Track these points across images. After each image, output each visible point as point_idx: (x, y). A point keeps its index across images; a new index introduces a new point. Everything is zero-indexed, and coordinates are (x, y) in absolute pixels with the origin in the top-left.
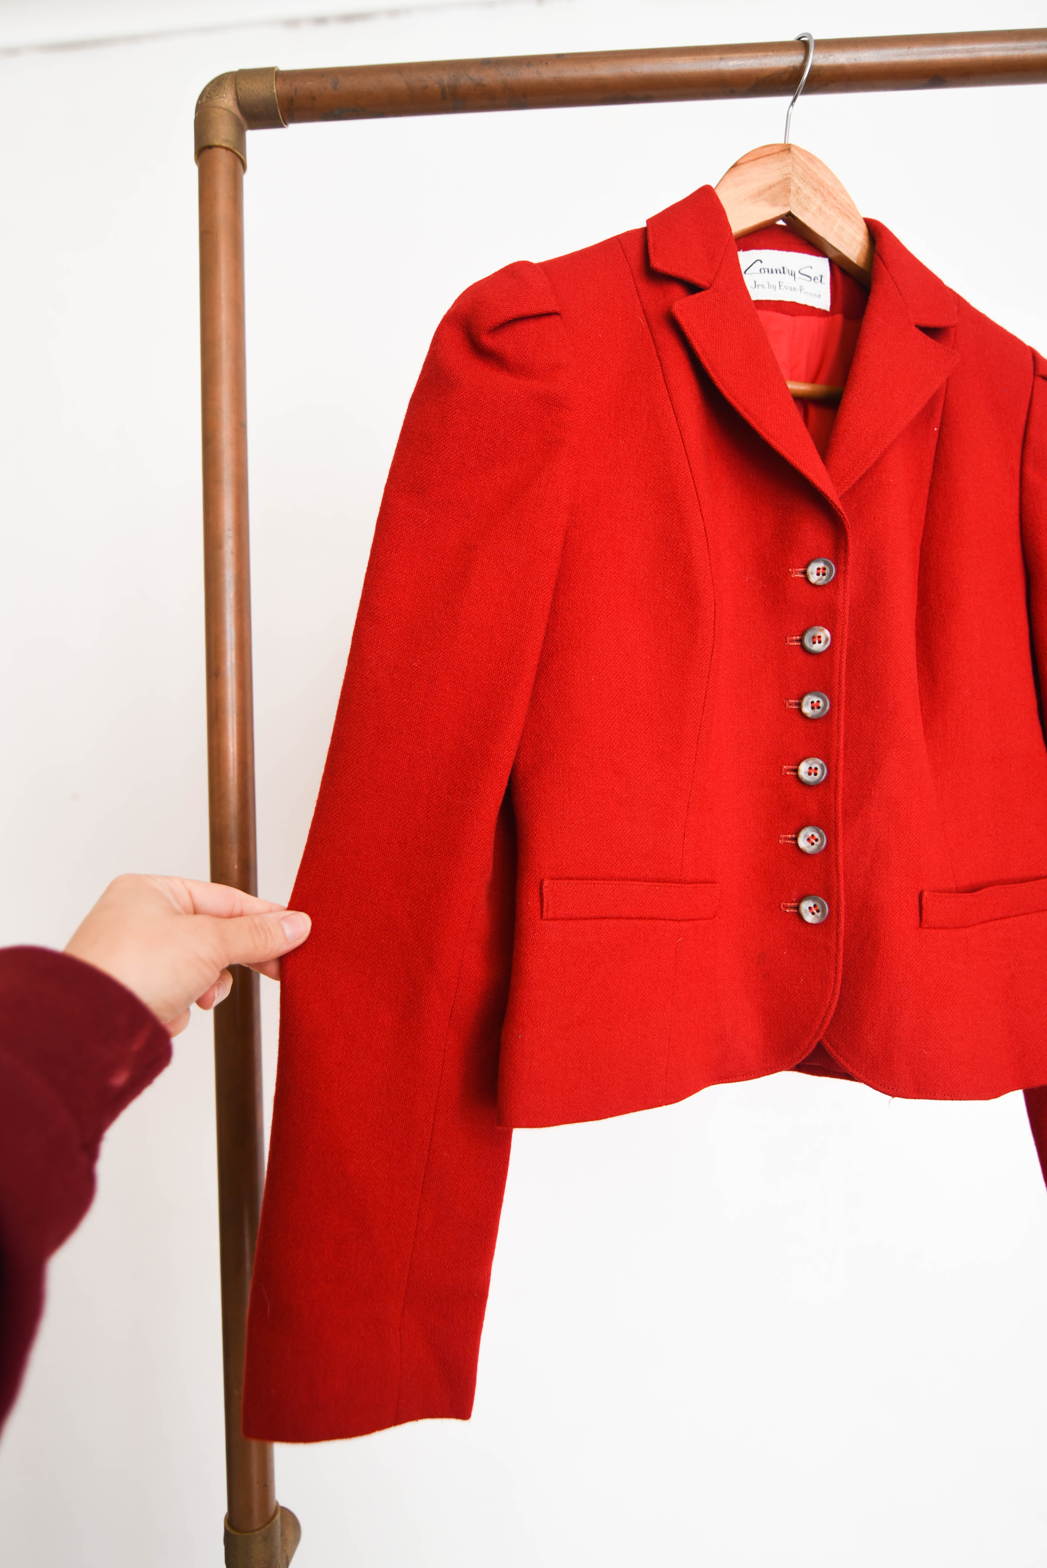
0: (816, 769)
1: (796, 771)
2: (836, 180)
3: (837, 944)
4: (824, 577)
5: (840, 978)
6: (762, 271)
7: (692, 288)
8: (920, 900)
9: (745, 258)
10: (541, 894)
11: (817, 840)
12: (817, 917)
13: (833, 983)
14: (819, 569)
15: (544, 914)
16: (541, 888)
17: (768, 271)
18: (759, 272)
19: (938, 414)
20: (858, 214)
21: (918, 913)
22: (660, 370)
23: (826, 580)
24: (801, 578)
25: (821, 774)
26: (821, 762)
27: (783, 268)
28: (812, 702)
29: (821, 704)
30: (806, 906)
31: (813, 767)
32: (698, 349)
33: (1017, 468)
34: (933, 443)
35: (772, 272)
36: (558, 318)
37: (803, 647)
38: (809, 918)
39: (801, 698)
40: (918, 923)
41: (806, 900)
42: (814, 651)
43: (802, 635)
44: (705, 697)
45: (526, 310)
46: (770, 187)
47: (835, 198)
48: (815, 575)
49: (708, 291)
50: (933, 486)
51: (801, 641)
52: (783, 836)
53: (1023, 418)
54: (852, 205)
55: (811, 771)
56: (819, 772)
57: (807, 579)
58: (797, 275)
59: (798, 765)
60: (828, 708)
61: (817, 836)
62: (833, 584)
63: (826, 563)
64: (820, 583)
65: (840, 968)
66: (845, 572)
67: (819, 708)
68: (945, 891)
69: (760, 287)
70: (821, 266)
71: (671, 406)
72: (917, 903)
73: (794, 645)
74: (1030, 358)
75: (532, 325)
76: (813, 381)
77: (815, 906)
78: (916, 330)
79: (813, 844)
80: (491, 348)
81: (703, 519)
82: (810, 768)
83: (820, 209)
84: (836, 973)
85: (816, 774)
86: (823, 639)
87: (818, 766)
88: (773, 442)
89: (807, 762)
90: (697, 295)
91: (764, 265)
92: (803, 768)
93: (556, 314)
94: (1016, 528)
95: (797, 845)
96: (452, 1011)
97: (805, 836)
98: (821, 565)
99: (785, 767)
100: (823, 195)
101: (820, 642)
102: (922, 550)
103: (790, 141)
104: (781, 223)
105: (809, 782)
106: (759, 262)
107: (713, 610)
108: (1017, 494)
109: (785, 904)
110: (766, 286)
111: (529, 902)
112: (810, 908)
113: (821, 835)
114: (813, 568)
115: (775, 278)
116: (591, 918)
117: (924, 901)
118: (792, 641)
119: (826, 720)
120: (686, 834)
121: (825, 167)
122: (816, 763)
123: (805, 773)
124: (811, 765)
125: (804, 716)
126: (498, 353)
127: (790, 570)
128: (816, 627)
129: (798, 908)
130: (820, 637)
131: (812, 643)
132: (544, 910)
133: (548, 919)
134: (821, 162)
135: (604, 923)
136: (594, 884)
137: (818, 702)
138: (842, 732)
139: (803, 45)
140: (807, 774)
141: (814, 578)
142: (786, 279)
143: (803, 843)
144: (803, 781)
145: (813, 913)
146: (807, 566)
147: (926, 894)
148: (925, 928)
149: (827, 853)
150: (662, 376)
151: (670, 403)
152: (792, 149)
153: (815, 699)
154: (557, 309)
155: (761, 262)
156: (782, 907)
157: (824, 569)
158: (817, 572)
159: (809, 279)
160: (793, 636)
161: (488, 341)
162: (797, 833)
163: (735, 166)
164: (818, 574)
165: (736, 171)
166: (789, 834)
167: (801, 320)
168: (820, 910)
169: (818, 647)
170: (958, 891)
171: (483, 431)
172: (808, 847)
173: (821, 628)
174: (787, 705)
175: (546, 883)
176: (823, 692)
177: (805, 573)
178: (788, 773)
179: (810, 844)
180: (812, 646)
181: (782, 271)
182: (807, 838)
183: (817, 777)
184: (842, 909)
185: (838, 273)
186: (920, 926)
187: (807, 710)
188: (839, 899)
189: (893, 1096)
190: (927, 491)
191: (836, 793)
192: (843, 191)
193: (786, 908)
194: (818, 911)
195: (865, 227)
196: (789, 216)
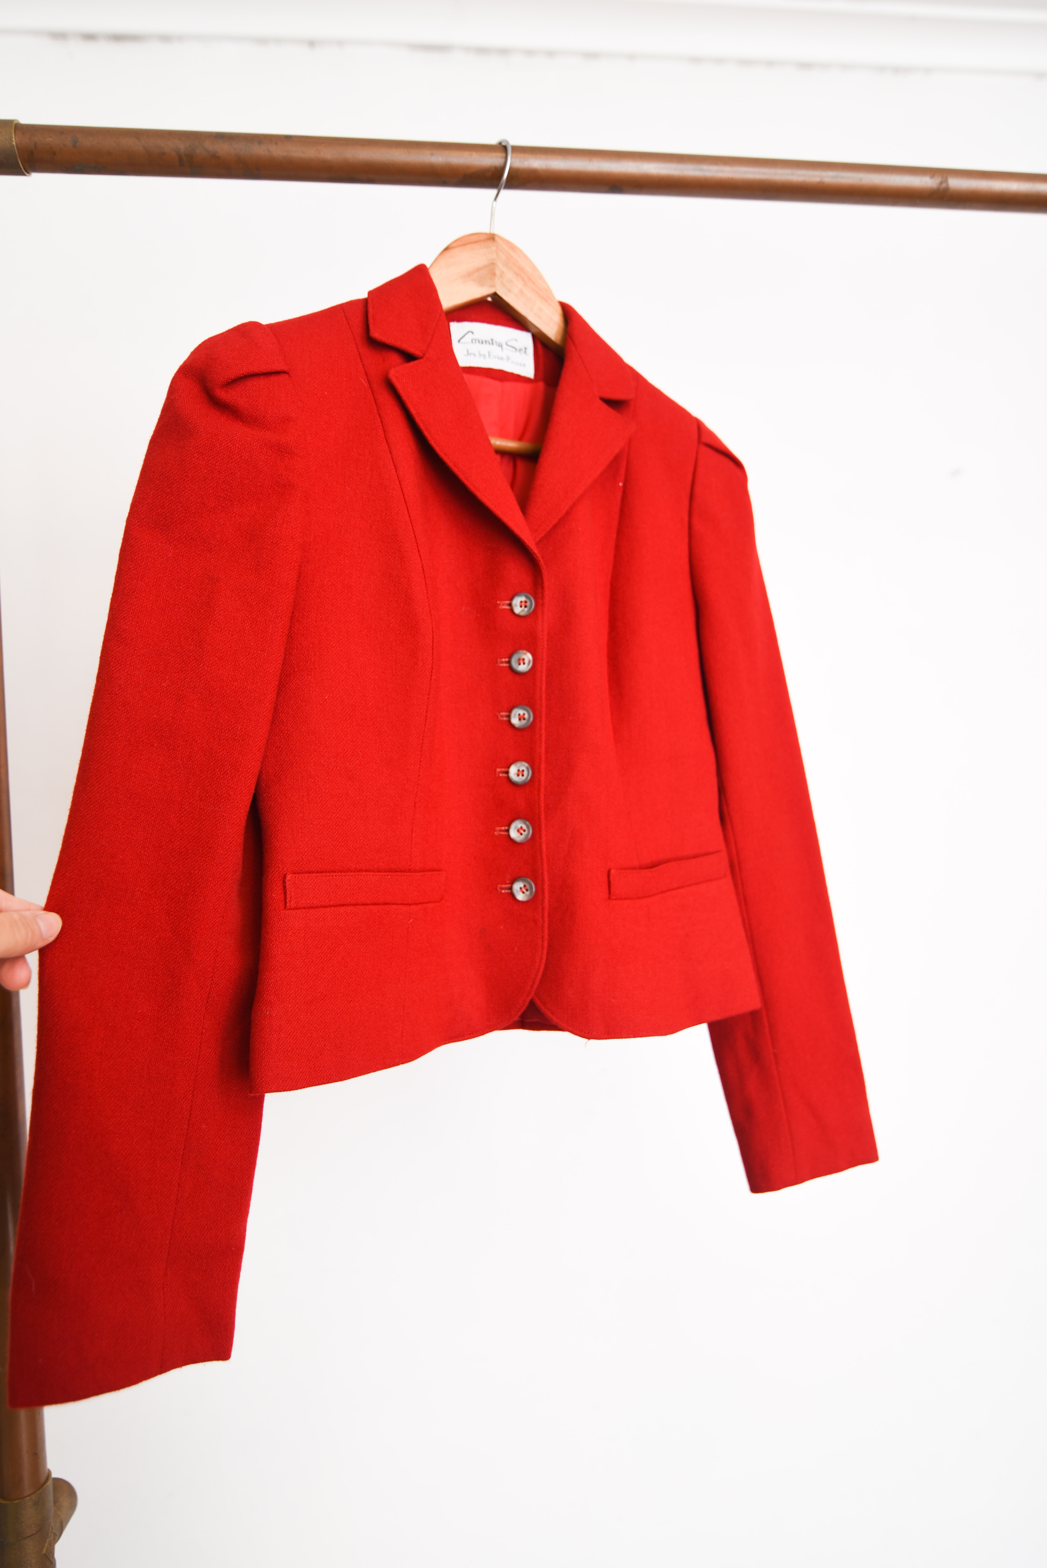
0: (523, 771)
1: (507, 773)
2: (534, 268)
3: (543, 917)
4: (526, 609)
5: (546, 945)
6: (474, 341)
7: (409, 357)
8: (609, 877)
9: (457, 329)
10: (284, 887)
11: (524, 831)
12: (526, 895)
13: (540, 950)
14: (521, 602)
15: (288, 905)
16: (284, 882)
17: (479, 342)
18: (470, 341)
19: (623, 471)
20: (554, 298)
21: (607, 887)
22: (381, 427)
23: (528, 611)
24: (507, 609)
25: (527, 776)
26: (526, 765)
27: (492, 340)
28: (519, 715)
29: (526, 716)
30: (517, 886)
31: (521, 770)
32: (413, 411)
33: (686, 518)
34: (619, 495)
35: (482, 343)
36: (287, 376)
37: (511, 668)
38: (520, 897)
39: (510, 711)
40: (607, 896)
41: (517, 881)
42: (519, 671)
43: (510, 657)
44: (427, 712)
45: (255, 369)
46: (478, 270)
47: (534, 283)
48: (519, 607)
49: (421, 360)
50: (619, 532)
51: (509, 662)
52: (498, 828)
53: (690, 477)
54: (548, 291)
55: (520, 773)
56: (525, 773)
57: (512, 610)
58: (504, 346)
59: (509, 767)
60: (531, 719)
61: (524, 827)
62: (533, 615)
63: (527, 597)
64: (523, 614)
65: (546, 937)
66: (543, 605)
67: (524, 719)
68: (630, 868)
69: (472, 355)
70: (525, 340)
71: (391, 459)
72: (606, 880)
73: (503, 667)
74: (695, 427)
75: (262, 382)
76: (520, 439)
77: (525, 886)
78: (600, 402)
79: (521, 834)
80: (225, 401)
81: (421, 559)
82: (519, 770)
83: (521, 292)
84: (543, 941)
85: (523, 775)
86: (526, 661)
87: (525, 769)
88: (479, 494)
89: (516, 765)
90: (412, 363)
91: (475, 336)
92: (513, 770)
93: (284, 372)
94: (686, 568)
95: (509, 835)
97: (516, 828)
98: (523, 599)
99: (498, 770)
100: (523, 280)
101: (524, 664)
102: (612, 585)
103: (495, 231)
104: (489, 299)
105: (517, 782)
106: (470, 334)
107: (431, 637)
108: (686, 540)
109: (500, 885)
110: (477, 354)
111: (274, 895)
112: (521, 888)
113: (528, 827)
114: (517, 601)
115: (485, 348)
116: (330, 906)
117: (612, 877)
118: (502, 662)
119: (531, 728)
120: (414, 830)
121: (525, 256)
122: (523, 766)
123: (515, 774)
124: (519, 767)
125: (512, 726)
126: (232, 405)
127: (498, 602)
128: (521, 651)
129: (511, 888)
130: (524, 659)
131: (518, 664)
132: (287, 901)
133: (290, 909)
134: (521, 251)
135: (342, 910)
136: (332, 876)
137: (524, 714)
138: (543, 739)
139: (503, 148)
140: (516, 775)
141: (518, 610)
142: (495, 349)
143: (514, 834)
144: (513, 780)
145: (523, 893)
146: (512, 599)
147: (613, 871)
148: (613, 899)
149: (533, 841)
150: (383, 432)
151: (390, 456)
152: (496, 238)
153: (521, 712)
154: (286, 369)
155: (472, 333)
156: (498, 888)
157: (526, 602)
158: (519, 605)
159: (514, 350)
160: (502, 658)
161: (222, 394)
162: (509, 825)
163: (447, 249)
164: (521, 606)
165: (447, 254)
166: (502, 826)
167: (508, 386)
168: (529, 889)
169: (523, 668)
170: (642, 868)
172: (518, 837)
173: (525, 652)
174: (499, 717)
175: (288, 877)
176: (527, 705)
177: (510, 605)
178: (501, 775)
179: (519, 834)
180: (518, 667)
181: (491, 342)
182: (516, 829)
183: (524, 778)
184: (546, 887)
185: (539, 347)
186: (609, 898)
187: (515, 721)
188: (543, 880)
189: (589, 1038)
190: (614, 536)
191: (539, 790)
192: (541, 277)
193: (502, 889)
194: (527, 890)
195: (559, 309)
196: (495, 295)
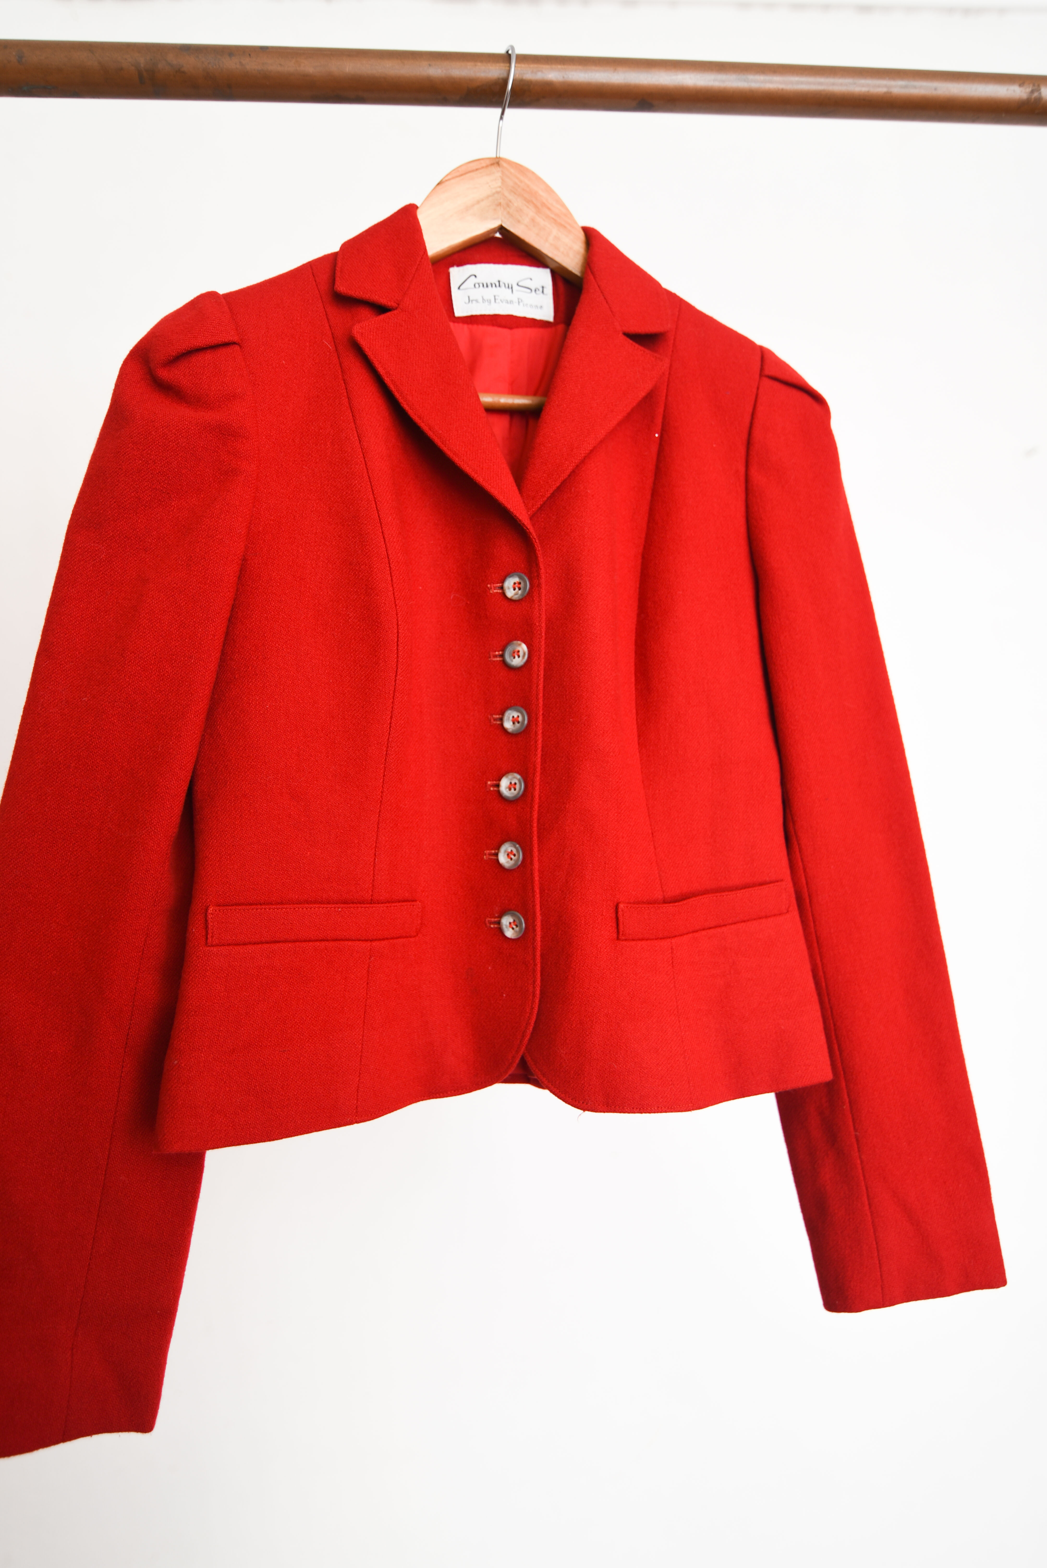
0: (515, 784)
1: (498, 786)
2: (549, 190)
3: (534, 959)
4: (520, 592)
5: (538, 992)
6: (477, 286)
7: (381, 309)
8: (617, 913)
9: (457, 274)
10: (206, 921)
11: (515, 855)
12: (516, 932)
13: (531, 998)
14: (515, 583)
15: (210, 940)
16: (206, 916)
17: (483, 286)
18: (473, 286)
19: (659, 420)
20: (576, 223)
21: (614, 925)
22: (345, 394)
23: (521, 595)
24: (500, 593)
25: (519, 789)
26: (518, 777)
27: (499, 282)
28: (513, 717)
29: (520, 719)
30: (506, 921)
31: (513, 783)
32: (381, 370)
33: (742, 470)
34: (654, 449)
35: (487, 286)
36: (237, 348)
37: (504, 662)
38: (509, 933)
39: (503, 713)
40: (615, 935)
41: (506, 915)
42: (513, 666)
43: (503, 650)
44: (391, 717)
45: (200, 342)
46: (478, 202)
47: (549, 209)
48: (512, 589)
49: (395, 312)
50: (654, 493)
51: (502, 656)
52: (487, 852)
53: (747, 419)
54: (568, 216)
55: (511, 786)
56: (517, 787)
57: (504, 594)
58: (515, 287)
59: (500, 780)
60: (526, 722)
61: (515, 851)
62: (528, 598)
63: (520, 578)
64: (516, 597)
65: (538, 982)
66: (539, 585)
67: (518, 722)
68: (649, 903)
69: (474, 302)
70: (543, 277)
71: (354, 429)
72: (614, 916)
73: (497, 661)
74: (758, 358)
75: (208, 356)
76: (535, 394)
77: (514, 921)
78: (622, 338)
79: (511, 859)
80: (167, 381)
81: (385, 541)
82: (511, 783)
83: (533, 220)
84: (534, 987)
85: (515, 789)
86: (521, 654)
87: (517, 782)
88: (457, 460)
89: (507, 777)
90: (382, 317)
91: (479, 280)
92: (504, 783)
93: (234, 343)
94: (743, 530)
95: (498, 860)
96: (127, 1039)
97: (505, 851)
98: (517, 580)
99: (489, 783)
100: (536, 206)
101: (519, 657)
102: (643, 557)
103: (501, 155)
104: (498, 235)
105: (508, 797)
106: (473, 277)
107: (396, 631)
108: (742, 496)
109: (489, 919)
110: (480, 300)
111: (195, 929)
112: (510, 923)
113: (518, 851)
114: (509, 583)
115: (490, 293)
116: (262, 943)
117: (620, 913)
118: (495, 656)
119: (525, 733)
120: (377, 854)
121: (539, 179)
122: (515, 778)
123: (506, 788)
124: (511, 780)
125: (505, 730)
126: (174, 385)
127: (489, 586)
128: (515, 642)
129: (499, 923)
130: (519, 651)
131: (512, 658)
132: (208, 937)
133: (213, 946)
134: (533, 173)
135: (276, 947)
136: (265, 909)
137: (518, 716)
138: (540, 746)
139: (504, 57)
140: (508, 790)
141: (510, 593)
142: (503, 293)
143: (503, 859)
144: (503, 795)
145: (513, 929)
146: (503, 581)
147: (621, 906)
148: (623, 940)
149: (524, 866)
150: (347, 400)
151: (354, 426)
152: (502, 162)
153: (515, 714)
154: (236, 339)
155: (476, 276)
156: (487, 922)
157: (520, 583)
158: (512, 587)
159: (529, 291)
160: (495, 652)
161: (164, 374)
162: (498, 848)
163: (438, 184)
164: (514, 589)
165: (442, 188)
166: (492, 849)
167: (519, 333)
168: (518, 925)
169: (517, 662)
170: (665, 902)
171: (156, 465)
172: (508, 862)
173: (519, 642)
174: (492, 721)
175: (211, 910)
176: (522, 707)
177: (502, 588)
178: (492, 789)
179: (509, 860)
180: (512, 661)
181: (497, 284)
182: (506, 854)
183: (516, 792)
184: (538, 923)
185: (560, 284)
186: (618, 939)
187: (508, 725)
188: (534, 913)
189: (584, 1110)
190: (649, 497)
191: (532, 807)
192: (559, 201)
193: (491, 923)
194: (517, 926)
195: (581, 235)
196: (501, 229)
